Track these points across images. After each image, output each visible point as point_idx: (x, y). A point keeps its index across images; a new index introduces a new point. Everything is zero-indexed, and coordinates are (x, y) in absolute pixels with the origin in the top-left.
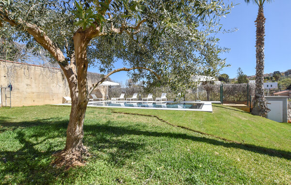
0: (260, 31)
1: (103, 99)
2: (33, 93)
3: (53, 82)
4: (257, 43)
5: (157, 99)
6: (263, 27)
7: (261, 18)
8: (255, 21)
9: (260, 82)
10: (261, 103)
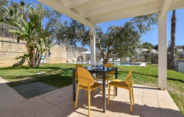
0: (173, 25)
1: (84, 61)
2: (55, 58)
3: (63, 52)
4: (171, 32)
5: (115, 61)
6: (175, 23)
7: (174, 18)
8: (171, 20)
9: (173, 52)
10: (173, 63)
